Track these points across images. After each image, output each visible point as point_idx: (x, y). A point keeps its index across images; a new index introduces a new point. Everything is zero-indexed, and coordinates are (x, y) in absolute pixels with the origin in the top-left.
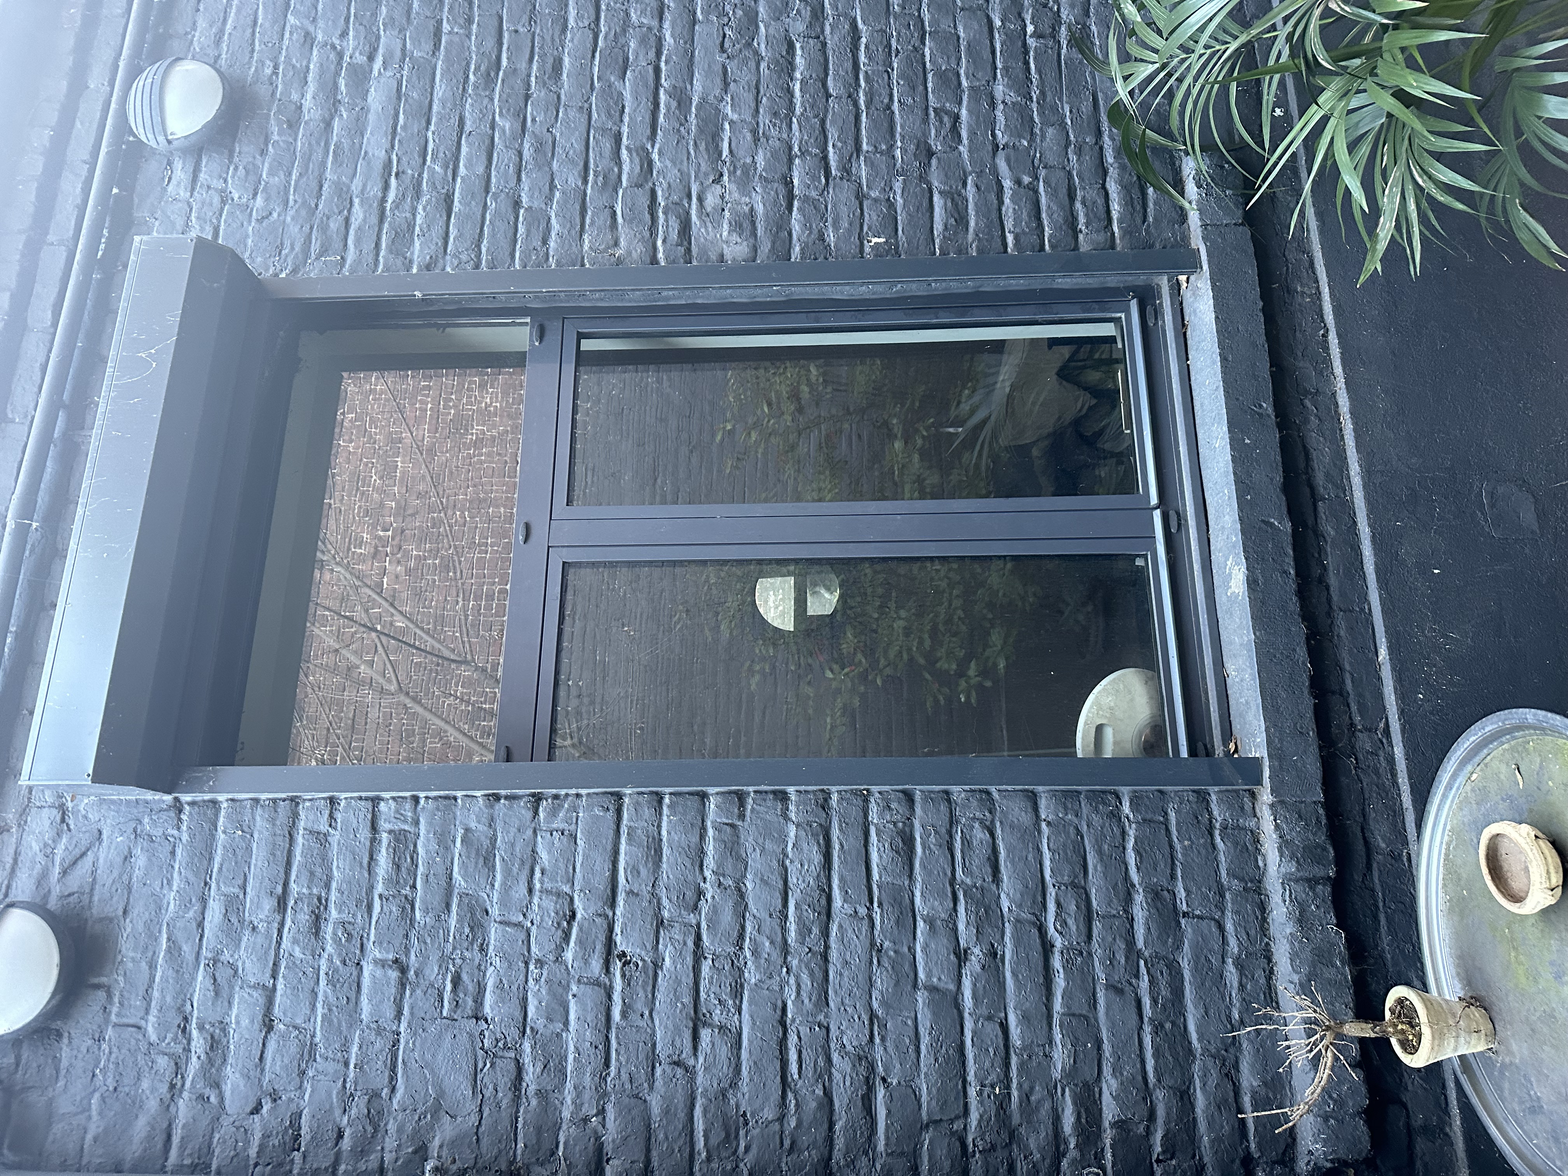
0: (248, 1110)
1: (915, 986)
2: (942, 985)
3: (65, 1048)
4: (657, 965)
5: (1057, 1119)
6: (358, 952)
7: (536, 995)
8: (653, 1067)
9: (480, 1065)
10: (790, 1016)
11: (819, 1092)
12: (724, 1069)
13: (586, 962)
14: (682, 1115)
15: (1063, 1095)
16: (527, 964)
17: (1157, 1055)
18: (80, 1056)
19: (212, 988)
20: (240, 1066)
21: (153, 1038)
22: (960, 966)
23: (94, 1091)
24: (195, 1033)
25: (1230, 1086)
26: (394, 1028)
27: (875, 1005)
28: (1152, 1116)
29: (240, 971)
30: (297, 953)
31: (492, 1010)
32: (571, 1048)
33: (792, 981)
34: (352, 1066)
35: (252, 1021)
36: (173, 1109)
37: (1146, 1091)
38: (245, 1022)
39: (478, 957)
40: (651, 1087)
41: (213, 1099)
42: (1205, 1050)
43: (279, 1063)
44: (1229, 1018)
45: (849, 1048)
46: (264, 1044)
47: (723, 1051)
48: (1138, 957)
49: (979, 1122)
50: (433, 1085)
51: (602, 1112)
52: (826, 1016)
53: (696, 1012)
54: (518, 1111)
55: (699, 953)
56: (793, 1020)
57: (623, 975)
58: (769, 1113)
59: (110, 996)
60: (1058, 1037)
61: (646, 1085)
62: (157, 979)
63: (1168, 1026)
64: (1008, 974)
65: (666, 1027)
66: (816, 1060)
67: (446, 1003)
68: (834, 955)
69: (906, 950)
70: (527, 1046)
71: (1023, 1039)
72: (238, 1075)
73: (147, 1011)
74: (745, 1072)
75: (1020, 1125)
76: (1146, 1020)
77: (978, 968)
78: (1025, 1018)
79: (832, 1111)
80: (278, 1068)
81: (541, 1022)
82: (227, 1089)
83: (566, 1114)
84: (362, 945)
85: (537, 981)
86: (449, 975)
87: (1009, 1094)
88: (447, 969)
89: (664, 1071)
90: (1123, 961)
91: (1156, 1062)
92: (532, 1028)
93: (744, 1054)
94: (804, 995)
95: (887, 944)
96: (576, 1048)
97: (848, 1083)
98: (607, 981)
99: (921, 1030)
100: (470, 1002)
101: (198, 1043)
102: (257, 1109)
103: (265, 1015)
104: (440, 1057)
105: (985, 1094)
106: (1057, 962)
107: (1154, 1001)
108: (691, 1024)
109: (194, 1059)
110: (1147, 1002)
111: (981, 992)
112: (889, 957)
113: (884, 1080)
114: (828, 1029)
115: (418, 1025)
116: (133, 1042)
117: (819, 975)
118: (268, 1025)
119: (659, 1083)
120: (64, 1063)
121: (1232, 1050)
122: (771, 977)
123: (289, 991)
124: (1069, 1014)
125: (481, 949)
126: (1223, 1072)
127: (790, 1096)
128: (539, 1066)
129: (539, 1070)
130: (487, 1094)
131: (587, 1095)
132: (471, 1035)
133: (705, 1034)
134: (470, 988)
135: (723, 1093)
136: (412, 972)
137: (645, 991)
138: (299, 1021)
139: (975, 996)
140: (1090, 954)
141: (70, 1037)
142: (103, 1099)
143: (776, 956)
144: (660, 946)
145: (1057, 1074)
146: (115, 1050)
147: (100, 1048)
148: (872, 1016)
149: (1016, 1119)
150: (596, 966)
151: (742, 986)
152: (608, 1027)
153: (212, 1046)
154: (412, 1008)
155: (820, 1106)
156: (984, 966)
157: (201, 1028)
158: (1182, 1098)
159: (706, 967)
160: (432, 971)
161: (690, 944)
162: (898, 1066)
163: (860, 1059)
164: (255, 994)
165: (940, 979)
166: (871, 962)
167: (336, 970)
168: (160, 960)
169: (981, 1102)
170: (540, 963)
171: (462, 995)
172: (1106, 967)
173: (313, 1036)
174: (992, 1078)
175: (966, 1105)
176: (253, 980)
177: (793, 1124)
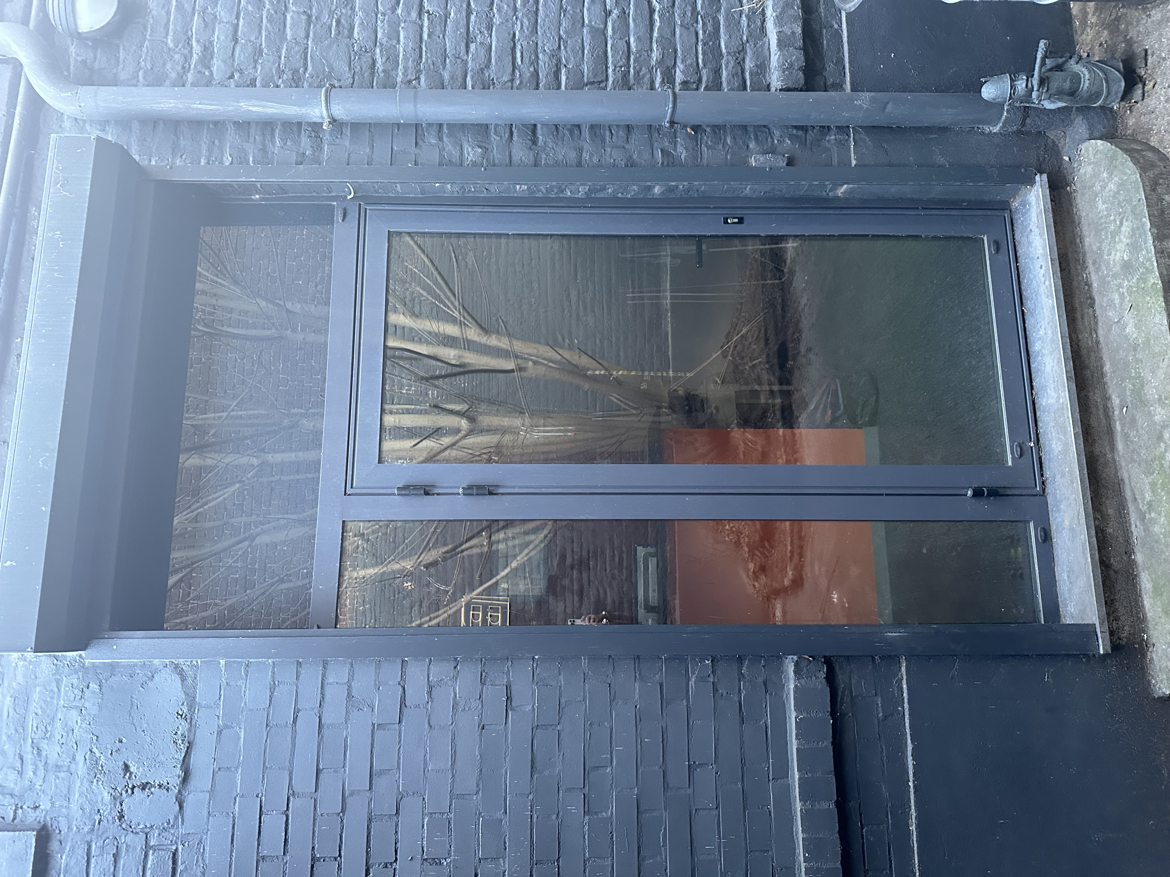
0: (227, 76)
1: (583, 25)
2: (596, 26)
3: (121, 51)
4: (447, 16)
5: (652, 83)
6: (283, 8)
7: (381, 28)
8: (445, 60)
9: (353, 58)
10: (517, 38)
11: (532, 69)
12: (482, 60)
13: (409, 13)
14: (460, 80)
15: (656, 71)
16: (377, 15)
17: (704, 54)
18: (130, 54)
19: (203, 23)
20: (221, 57)
21: (171, 45)
22: (606, 18)
23: (140, 69)
24: (194, 44)
25: (739, 68)
26: (305, 42)
27: (562, 33)
28: (700, 80)
29: (218, 17)
30: (250, 8)
31: (358, 34)
32: (401, 50)
33: (519, 23)
34: (283, 58)
35: (226, 38)
36: (184, 78)
37: (698, 70)
38: (222, 38)
39: (349, 12)
40: (444, 68)
41: (207, 73)
42: (729, 53)
43: (242, 56)
44: (741, 39)
45: (548, 51)
46: (234, 49)
47: (482, 52)
48: (698, 14)
49: (613, 83)
50: (327, 66)
51: (418, 78)
52: (536, 38)
53: (468, 35)
54: (373, 79)
55: (469, 11)
56: (519, 40)
57: (429, 19)
58: (506, 78)
59: (145, 28)
60: (655, 46)
61: (441, 67)
62: (172, 19)
63: (711, 43)
64: (631, 21)
65: (452, 42)
66: (530, 57)
67: (333, 32)
68: (541, 12)
69: (579, 10)
70: (378, 51)
71: (637, 47)
72: (220, 62)
73: (167, 34)
74: (493, 61)
75: (634, 84)
76: (700, 40)
77: (616, 17)
78: (638, 39)
79: (538, 78)
80: (242, 58)
81: (385, 39)
82: (214, 69)
83: (399, 79)
84: (285, 6)
85: (382, 22)
86: (334, 20)
87: (629, 72)
88: (333, 17)
89: (451, 60)
90: (690, 15)
91: (704, 57)
92: (380, 43)
93: (493, 54)
94: (525, 28)
95: (569, 8)
96: (404, 50)
97: (546, 66)
98: (420, 23)
99: (585, 44)
100: (346, 32)
101: (196, 48)
102: (232, 77)
103: (233, 36)
104: (331, 54)
105: (617, 71)
106: (656, 17)
107: (704, 32)
108: (465, 41)
109: (195, 56)
110: (701, 32)
111: (617, 27)
112: (570, 14)
113: (565, 66)
114: (537, 44)
115: (318, 40)
116: (160, 47)
117: (533, 20)
118: (236, 41)
119: (448, 65)
120: (122, 57)
121: (742, 54)
122: (507, 21)
123: (246, 25)
124: (661, 35)
125: (351, 9)
126: (737, 61)
127: (517, 71)
128: (384, 59)
129: (384, 60)
130: (357, 70)
131: (410, 71)
132: (347, 45)
133: (473, 46)
134: (346, 25)
135: (482, 70)
136: (314, 17)
137: (440, 27)
138: (252, 39)
139: (613, 29)
140: (673, 13)
141: (124, 46)
142: (145, 72)
143: (510, 12)
144: (449, 7)
145: (653, 63)
146: (150, 51)
147: (141, 51)
148: (560, 38)
149: (632, 81)
150: (414, 15)
151: (492, 26)
152: (421, 42)
153: (205, 50)
154: (314, 33)
155: (532, 75)
156: (618, 17)
157: (198, 41)
158: (715, 73)
159: (473, 18)
160: (325, 17)
161: (464, 6)
162: (573, 59)
163: (553, 56)
164: (227, 26)
165: (596, 23)
166: (560, 15)
167: (272, 16)
168: (173, 10)
169: (615, 74)
170: (384, 14)
171: (341, 28)
172: (681, 17)
173: (261, 45)
174: (621, 63)
175: (607, 76)
176: (225, 20)
177: (518, 82)
